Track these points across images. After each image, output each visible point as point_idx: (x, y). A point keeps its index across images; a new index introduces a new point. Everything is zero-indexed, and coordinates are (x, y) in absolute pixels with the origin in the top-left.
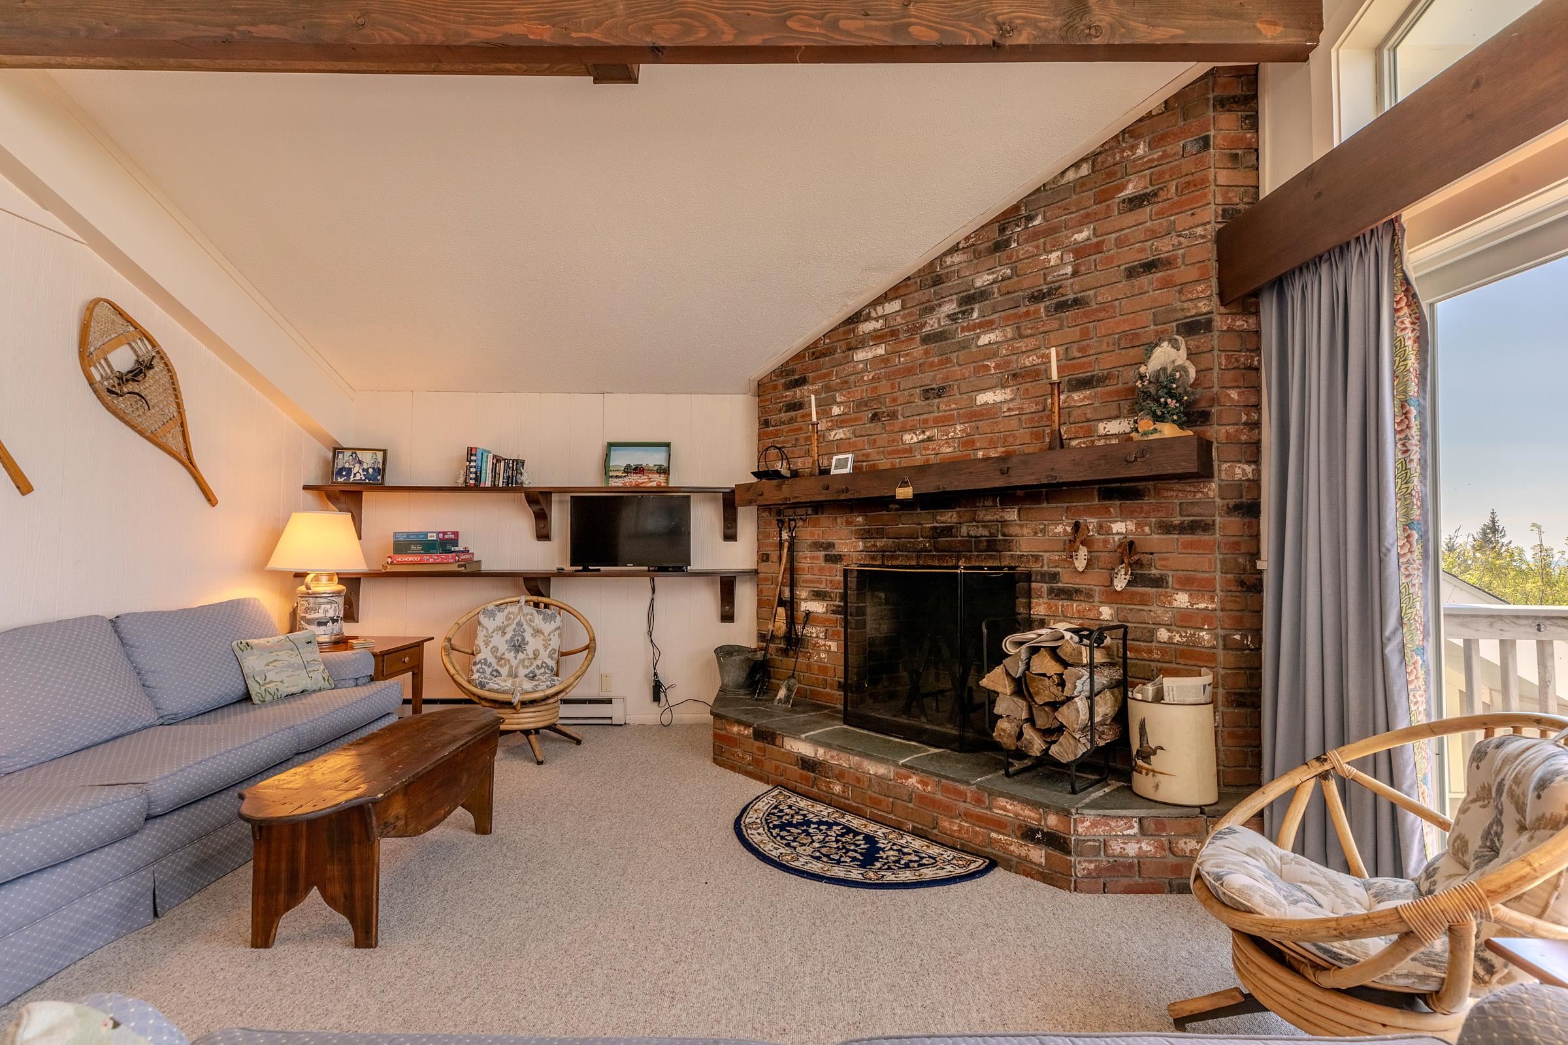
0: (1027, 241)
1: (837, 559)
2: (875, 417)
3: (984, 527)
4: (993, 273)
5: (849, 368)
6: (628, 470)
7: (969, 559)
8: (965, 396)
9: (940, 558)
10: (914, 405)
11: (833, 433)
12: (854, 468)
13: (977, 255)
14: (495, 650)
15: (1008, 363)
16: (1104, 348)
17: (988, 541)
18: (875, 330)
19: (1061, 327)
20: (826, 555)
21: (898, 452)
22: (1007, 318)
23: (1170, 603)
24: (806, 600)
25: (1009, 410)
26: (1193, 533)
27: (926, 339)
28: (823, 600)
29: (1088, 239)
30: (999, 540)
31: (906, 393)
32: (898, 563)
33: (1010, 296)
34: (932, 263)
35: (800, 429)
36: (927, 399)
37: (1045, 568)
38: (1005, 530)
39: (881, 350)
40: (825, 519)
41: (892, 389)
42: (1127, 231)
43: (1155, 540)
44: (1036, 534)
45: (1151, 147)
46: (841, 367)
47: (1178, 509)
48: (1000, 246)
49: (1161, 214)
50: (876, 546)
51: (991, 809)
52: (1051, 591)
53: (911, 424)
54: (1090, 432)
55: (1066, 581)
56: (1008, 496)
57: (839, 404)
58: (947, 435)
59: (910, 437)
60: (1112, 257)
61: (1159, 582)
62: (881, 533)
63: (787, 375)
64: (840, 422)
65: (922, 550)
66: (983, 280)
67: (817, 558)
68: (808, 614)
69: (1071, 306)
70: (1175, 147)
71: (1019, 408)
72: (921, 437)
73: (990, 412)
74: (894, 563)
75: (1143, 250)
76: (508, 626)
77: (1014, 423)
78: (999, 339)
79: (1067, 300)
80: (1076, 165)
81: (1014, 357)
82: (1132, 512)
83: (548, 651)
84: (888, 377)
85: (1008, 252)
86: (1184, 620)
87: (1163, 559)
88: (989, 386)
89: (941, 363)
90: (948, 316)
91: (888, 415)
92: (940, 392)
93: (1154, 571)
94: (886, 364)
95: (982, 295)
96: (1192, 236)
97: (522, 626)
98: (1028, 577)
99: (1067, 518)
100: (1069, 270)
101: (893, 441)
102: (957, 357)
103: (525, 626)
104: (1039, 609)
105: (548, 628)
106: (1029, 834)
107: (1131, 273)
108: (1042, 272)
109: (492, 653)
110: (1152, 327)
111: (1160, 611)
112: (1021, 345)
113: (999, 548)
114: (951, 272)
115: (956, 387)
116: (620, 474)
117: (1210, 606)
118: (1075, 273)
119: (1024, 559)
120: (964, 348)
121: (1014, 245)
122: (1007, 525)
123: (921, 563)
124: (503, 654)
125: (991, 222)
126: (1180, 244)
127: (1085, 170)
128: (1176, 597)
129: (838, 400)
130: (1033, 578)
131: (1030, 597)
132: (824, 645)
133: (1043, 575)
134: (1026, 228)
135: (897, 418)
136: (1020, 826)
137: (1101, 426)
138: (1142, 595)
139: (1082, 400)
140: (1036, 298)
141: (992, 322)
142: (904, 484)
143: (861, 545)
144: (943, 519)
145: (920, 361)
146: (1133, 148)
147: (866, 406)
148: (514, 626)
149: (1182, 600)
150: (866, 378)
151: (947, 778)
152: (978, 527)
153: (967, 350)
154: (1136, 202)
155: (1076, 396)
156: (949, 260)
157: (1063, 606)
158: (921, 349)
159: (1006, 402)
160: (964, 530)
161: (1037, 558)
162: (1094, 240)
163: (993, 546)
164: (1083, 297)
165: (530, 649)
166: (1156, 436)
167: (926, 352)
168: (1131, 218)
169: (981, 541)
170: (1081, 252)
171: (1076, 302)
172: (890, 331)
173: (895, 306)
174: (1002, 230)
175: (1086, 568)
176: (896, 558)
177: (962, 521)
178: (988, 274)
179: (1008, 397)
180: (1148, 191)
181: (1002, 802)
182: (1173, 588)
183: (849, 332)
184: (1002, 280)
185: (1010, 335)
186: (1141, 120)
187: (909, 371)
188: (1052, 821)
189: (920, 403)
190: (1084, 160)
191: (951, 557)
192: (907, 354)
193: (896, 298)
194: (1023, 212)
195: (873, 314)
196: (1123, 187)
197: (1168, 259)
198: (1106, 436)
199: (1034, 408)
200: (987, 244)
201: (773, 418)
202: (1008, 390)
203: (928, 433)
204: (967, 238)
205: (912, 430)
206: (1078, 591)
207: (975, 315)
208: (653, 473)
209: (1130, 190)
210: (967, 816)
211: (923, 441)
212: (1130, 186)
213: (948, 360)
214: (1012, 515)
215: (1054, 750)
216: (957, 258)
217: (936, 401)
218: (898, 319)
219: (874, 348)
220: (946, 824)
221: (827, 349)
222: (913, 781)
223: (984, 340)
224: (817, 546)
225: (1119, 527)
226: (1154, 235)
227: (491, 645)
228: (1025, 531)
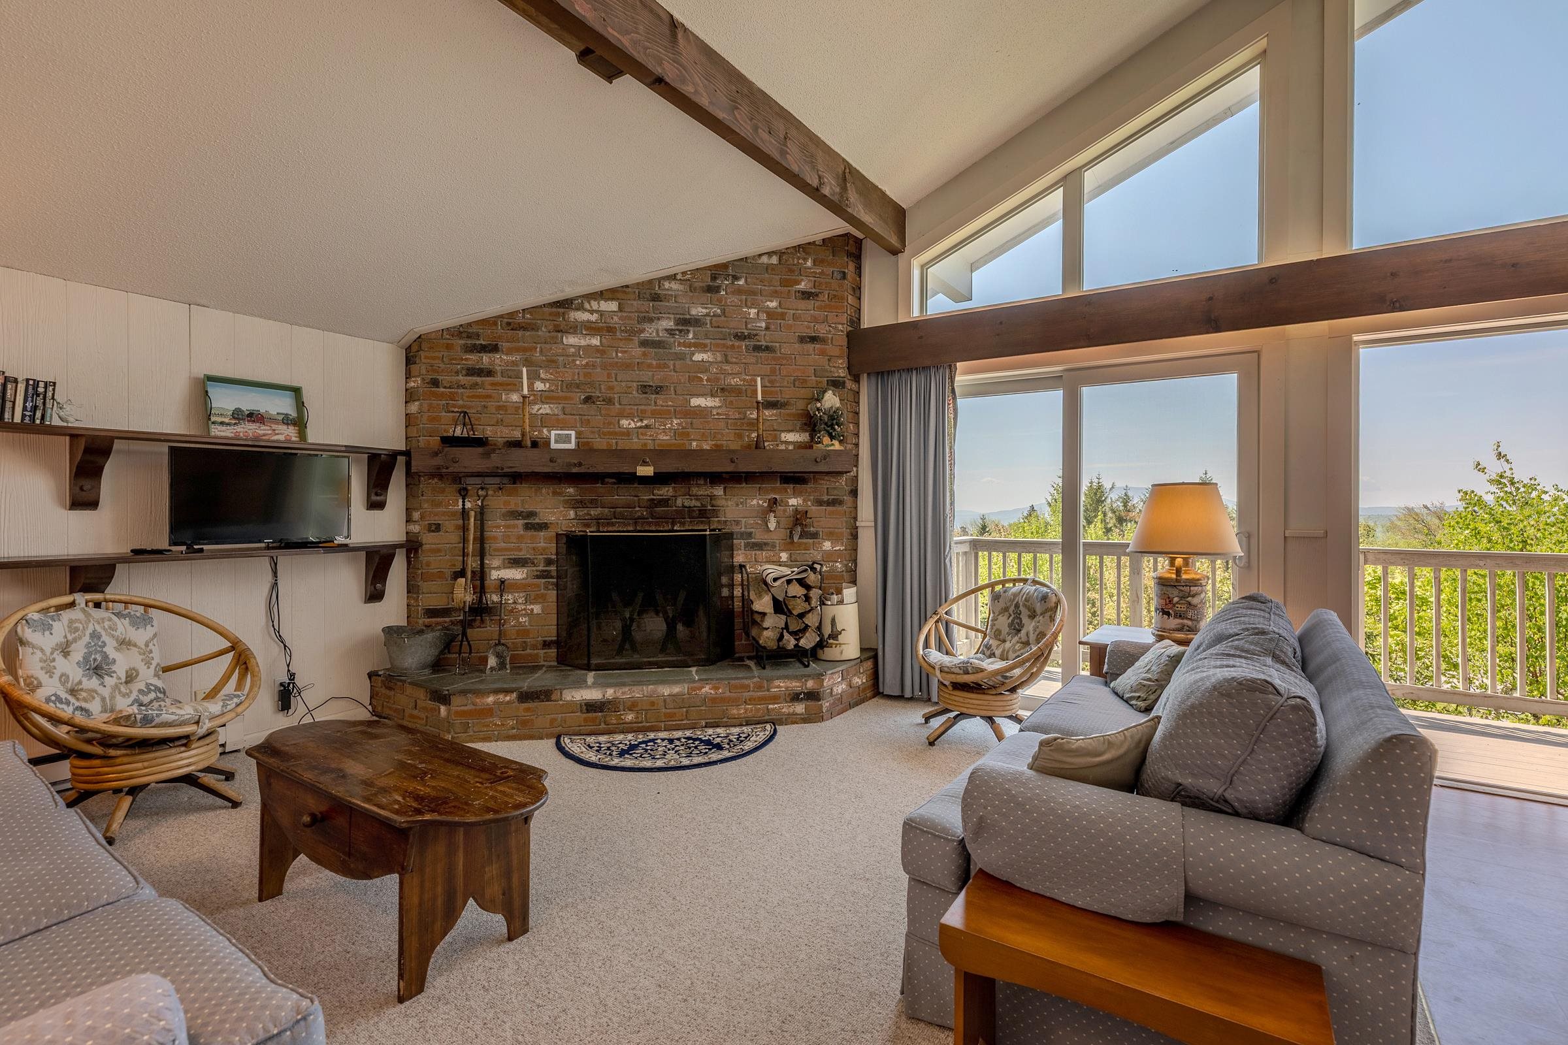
0: (733, 293)
1: (543, 526)
2: (588, 400)
3: (697, 499)
4: (706, 308)
5: (556, 349)
6: (239, 416)
7: (683, 524)
8: (681, 398)
9: (657, 524)
10: (630, 395)
11: (537, 407)
12: (578, 444)
13: (692, 289)
14: (64, 678)
15: (718, 379)
16: (786, 384)
17: (700, 510)
18: (588, 321)
19: (757, 363)
20: (527, 524)
21: (616, 433)
22: (717, 345)
23: (821, 548)
24: (498, 568)
25: (718, 414)
26: (834, 506)
27: (644, 343)
28: (523, 566)
29: (776, 308)
30: (709, 510)
31: (623, 384)
32: (615, 528)
33: (720, 330)
34: (650, 282)
35: (489, 397)
36: (646, 393)
37: (743, 529)
38: (713, 502)
39: (596, 341)
40: (525, 490)
41: (608, 378)
42: (800, 312)
43: (814, 510)
44: (737, 505)
45: (814, 262)
46: (548, 346)
47: (826, 491)
48: (712, 290)
49: (820, 308)
50: (591, 515)
51: (768, 690)
52: (747, 545)
53: (629, 411)
54: (776, 438)
55: (759, 537)
56: (715, 478)
57: (543, 381)
58: (665, 426)
59: (627, 422)
60: (791, 326)
61: (815, 536)
62: (594, 503)
63: (468, 337)
64: (545, 398)
65: (639, 518)
66: (698, 311)
67: (515, 526)
68: (502, 582)
69: (764, 350)
70: (829, 270)
71: (726, 414)
72: (639, 424)
73: (701, 412)
74: (610, 529)
75: (809, 327)
76: (75, 640)
77: (722, 425)
78: (710, 360)
79: (762, 345)
80: (770, 254)
81: (722, 376)
82: (801, 492)
83: (153, 667)
84: (604, 367)
85: (717, 295)
86: (830, 557)
87: (818, 522)
88: (701, 393)
89: (659, 366)
90: (666, 330)
91: (603, 401)
92: (658, 390)
93: (812, 529)
94: (602, 355)
95: (696, 322)
96: (835, 328)
97: (99, 637)
98: (730, 536)
99: (759, 494)
100: (763, 325)
101: (610, 423)
102: (674, 364)
103: (105, 638)
104: (739, 558)
105: (140, 636)
106: (795, 698)
107: (802, 340)
108: (744, 320)
109: (63, 684)
110: (813, 378)
111: (816, 553)
112: (727, 367)
113: (708, 516)
114: (669, 295)
115: (672, 388)
116: (227, 420)
117: (842, 548)
118: (767, 328)
119: (728, 523)
120: (680, 359)
121: (723, 293)
122: (715, 499)
123: (638, 528)
124: (80, 683)
125: (705, 268)
126: (830, 331)
127: (774, 260)
128: (824, 544)
129: (542, 376)
130: (735, 537)
131: (733, 550)
132: (525, 609)
133: (742, 534)
134: (733, 283)
135: (614, 404)
136: (789, 694)
137: (783, 435)
138: (806, 544)
139: (771, 416)
140: (740, 337)
141: (705, 346)
142: (645, 463)
143: (572, 514)
144: (660, 493)
145: (638, 360)
146: (805, 260)
147: (578, 388)
148: (87, 639)
149: (827, 545)
150: (578, 362)
151: (732, 679)
152: (691, 500)
153: (682, 361)
154: (806, 295)
155: (767, 412)
156: (667, 285)
157: (755, 555)
158: (639, 351)
159: (715, 407)
160: (679, 502)
161: (738, 523)
162: (779, 310)
163: (704, 514)
164: (772, 346)
165: (120, 669)
166: (832, 448)
167: (644, 354)
168: (803, 304)
169: (694, 511)
170: (771, 314)
171: (767, 348)
172: (607, 327)
173: (613, 306)
174: (714, 278)
175: (776, 528)
176: (613, 524)
177: (677, 494)
178: (703, 308)
179: (718, 404)
180: (813, 291)
181: (777, 683)
182: (823, 539)
183: (558, 314)
184: (714, 316)
185: (719, 359)
186: (809, 243)
187: (627, 366)
188: (810, 684)
189: (637, 395)
190: (774, 253)
191: (667, 523)
192: (626, 352)
193: (612, 299)
194: (730, 271)
195: (587, 306)
196: (798, 283)
197: (823, 338)
198: (787, 443)
199: (737, 416)
200: (701, 284)
201: (444, 379)
202: (717, 399)
203: (645, 422)
204: (684, 273)
205: (630, 416)
206: (766, 544)
207: (691, 336)
208: (277, 423)
209: (802, 286)
210: (751, 700)
211: (641, 427)
212: (803, 283)
213: (666, 366)
214: (719, 491)
215: (802, 642)
216: (674, 286)
217: (654, 396)
218: (615, 318)
219: (588, 337)
220: (735, 712)
221: (530, 324)
222: (707, 689)
223: (698, 357)
224: (515, 514)
225: (793, 501)
226: (815, 320)
227: (57, 673)
228: (730, 503)
